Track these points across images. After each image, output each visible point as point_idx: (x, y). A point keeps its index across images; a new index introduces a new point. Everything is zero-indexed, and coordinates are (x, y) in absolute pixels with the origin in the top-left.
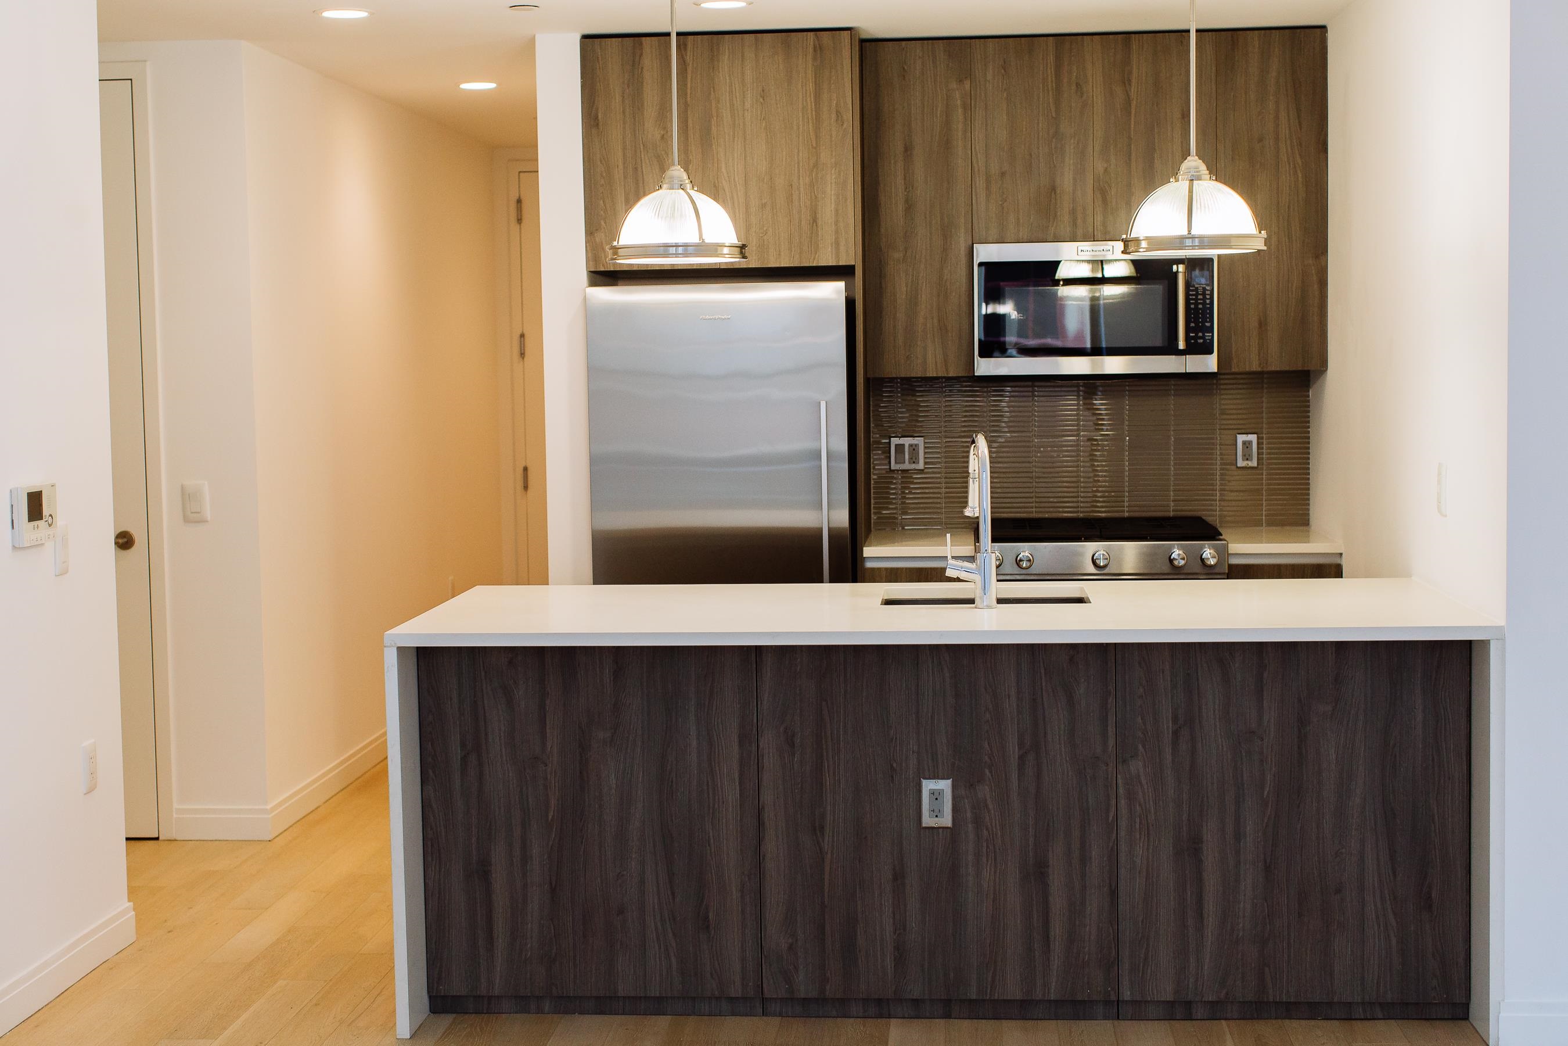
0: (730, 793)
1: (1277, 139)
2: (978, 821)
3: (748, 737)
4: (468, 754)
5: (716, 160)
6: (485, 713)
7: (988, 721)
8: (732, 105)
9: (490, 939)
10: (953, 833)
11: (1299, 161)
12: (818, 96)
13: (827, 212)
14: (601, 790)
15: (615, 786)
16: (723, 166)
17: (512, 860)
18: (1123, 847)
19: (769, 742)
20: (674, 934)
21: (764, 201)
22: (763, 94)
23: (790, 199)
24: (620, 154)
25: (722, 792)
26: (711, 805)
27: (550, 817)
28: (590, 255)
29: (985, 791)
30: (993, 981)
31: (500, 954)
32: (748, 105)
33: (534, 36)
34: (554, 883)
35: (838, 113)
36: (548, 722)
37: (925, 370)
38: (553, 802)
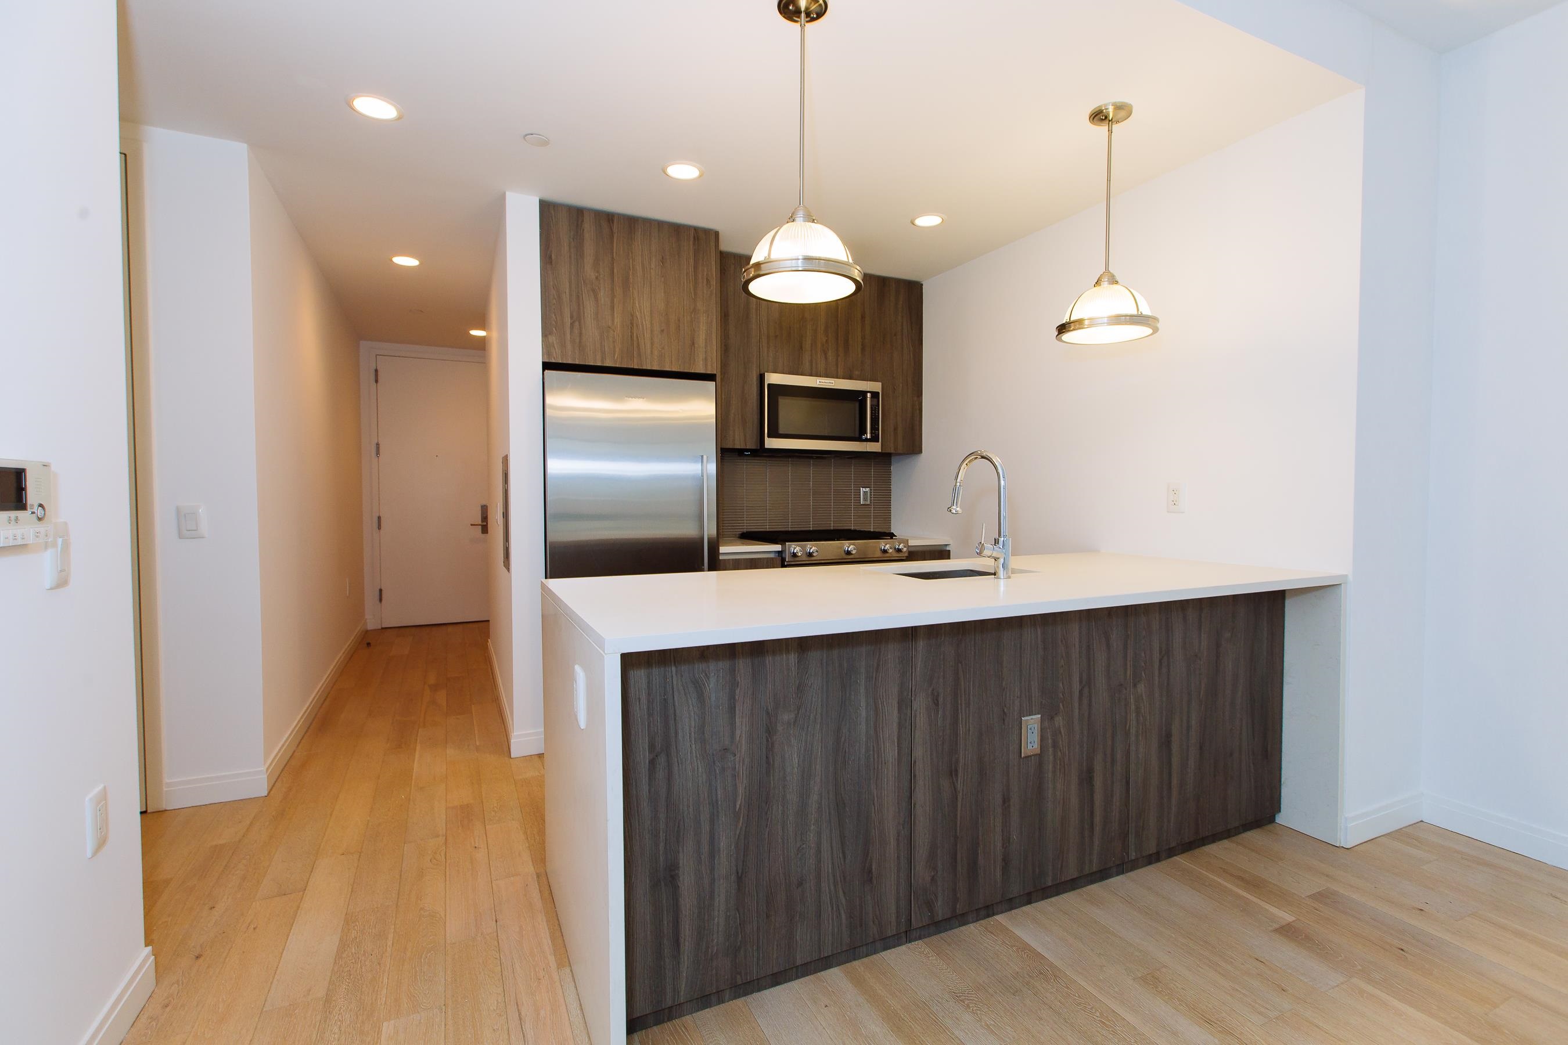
0: (890, 752)
1: (902, 335)
2: (1055, 745)
3: (904, 704)
4: (657, 756)
5: (632, 298)
6: (675, 710)
7: (1062, 666)
8: (643, 264)
9: (677, 943)
10: (1040, 757)
11: (911, 349)
12: (696, 268)
13: (701, 339)
14: (785, 770)
15: (797, 765)
16: (637, 303)
17: (700, 858)
18: (1133, 748)
19: (920, 703)
20: (844, 893)
21: (662, 328)
22: (663, 260)
23: (678, 328)
24: (567, 284)
25: (884, 754)
26: (876, 768)
27: (738, 806)
28: (544, 350)
29: (1059, 721)
30: (1062, 866)
31: (686, 958)
32: (653, 266)
33: (505, 193)
34: (740, 872)
35: (707, 280)
36: (737, 712)
37: (734, 444)
38: (741, 790)
